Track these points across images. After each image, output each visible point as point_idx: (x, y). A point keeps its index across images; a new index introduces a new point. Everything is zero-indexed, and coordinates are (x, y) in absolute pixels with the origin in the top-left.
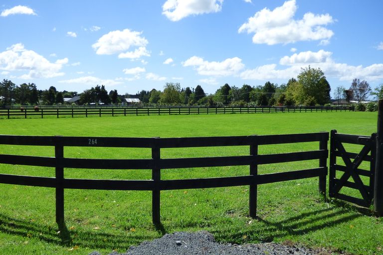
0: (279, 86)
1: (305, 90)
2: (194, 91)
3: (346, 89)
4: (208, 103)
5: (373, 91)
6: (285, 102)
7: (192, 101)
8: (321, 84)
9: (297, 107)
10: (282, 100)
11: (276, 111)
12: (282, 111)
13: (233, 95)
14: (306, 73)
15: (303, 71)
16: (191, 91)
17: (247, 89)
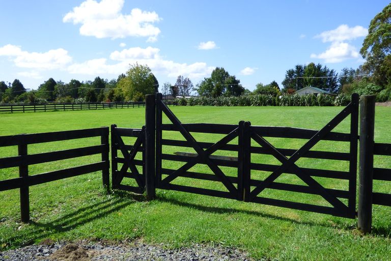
0: (109, 82)
1: (134, 85)
2: (11, 86)
3: (172, 85)
4: (28, 100)
5: (195, 87)
6: (114, 98)
7: (8, 97)
8: (149, 81)
9: (126, 103)
10: (111, 96)
11: (103, 107)
12: (110, 107)
13: (59, 91)
14: (134, 69)
15: (131, 67)
16: (6, 86)
17: (75, 85)
